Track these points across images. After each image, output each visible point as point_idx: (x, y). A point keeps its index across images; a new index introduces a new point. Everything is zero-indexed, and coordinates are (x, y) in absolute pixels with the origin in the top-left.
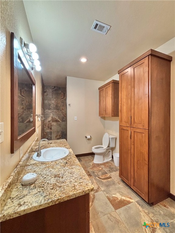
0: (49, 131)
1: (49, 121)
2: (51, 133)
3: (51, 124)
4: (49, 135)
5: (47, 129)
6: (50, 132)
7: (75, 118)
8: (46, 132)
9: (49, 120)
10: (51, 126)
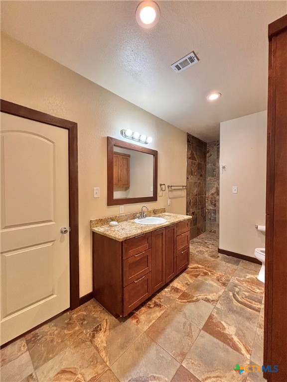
0: (212, 208)
1: (213, 194)
2: (215, 212)
3: (215, 198)
4: (212, 215)
5: (209, 206)
6: (213, 210)
7: (233, 190)
8: (208, 209)
9: (212, 192)
10: (215, 201)
